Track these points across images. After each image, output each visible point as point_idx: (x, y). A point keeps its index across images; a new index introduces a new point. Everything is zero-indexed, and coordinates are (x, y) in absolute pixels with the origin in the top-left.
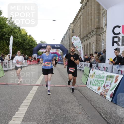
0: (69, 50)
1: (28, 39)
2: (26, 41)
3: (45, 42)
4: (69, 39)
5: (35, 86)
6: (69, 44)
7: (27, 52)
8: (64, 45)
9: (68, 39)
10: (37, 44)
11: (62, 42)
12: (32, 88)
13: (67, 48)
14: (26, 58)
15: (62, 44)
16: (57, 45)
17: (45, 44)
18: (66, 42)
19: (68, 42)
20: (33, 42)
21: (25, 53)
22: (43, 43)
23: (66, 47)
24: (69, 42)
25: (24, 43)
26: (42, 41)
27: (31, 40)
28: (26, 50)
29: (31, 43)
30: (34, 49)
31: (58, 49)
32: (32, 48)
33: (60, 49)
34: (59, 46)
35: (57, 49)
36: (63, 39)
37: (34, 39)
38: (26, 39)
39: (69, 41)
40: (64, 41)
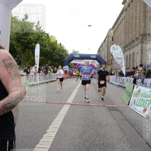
0: (107, 62)
1: (58, 48)
2: (56, 50)
3: (79, 52)
4: (108, 49)
5: (66, 105)
6: (108, 55)
7: (57, 64)
8: (101, 56)
9: (106, 48)
10: (68, 54)
11: (99, 52)
12: (63, 107)
13: (105, 59)
14: (55, 70)
15: (99, 54)
16: (93, 55)
17: (78, 54)
18: (104, 52)
19: (106, 52)
20: (64, 51)
21: (54, 65)
22: (75, 52)
23: (103, 58)
24: (108, 52)
25: (54, 52)
26: (75, 51)
27: (61, 49)
28: (55, 61)
29: (62, 52)
30: (65, 59)
31: (95, 60)
32: (63, 59)
33: (96, 60)
34: (96, 57)
35: (93, 60)
36: (100, 48)
37: (64, 47)
38: (56, 48)
39: (108, 50)
40: (101, 50)
